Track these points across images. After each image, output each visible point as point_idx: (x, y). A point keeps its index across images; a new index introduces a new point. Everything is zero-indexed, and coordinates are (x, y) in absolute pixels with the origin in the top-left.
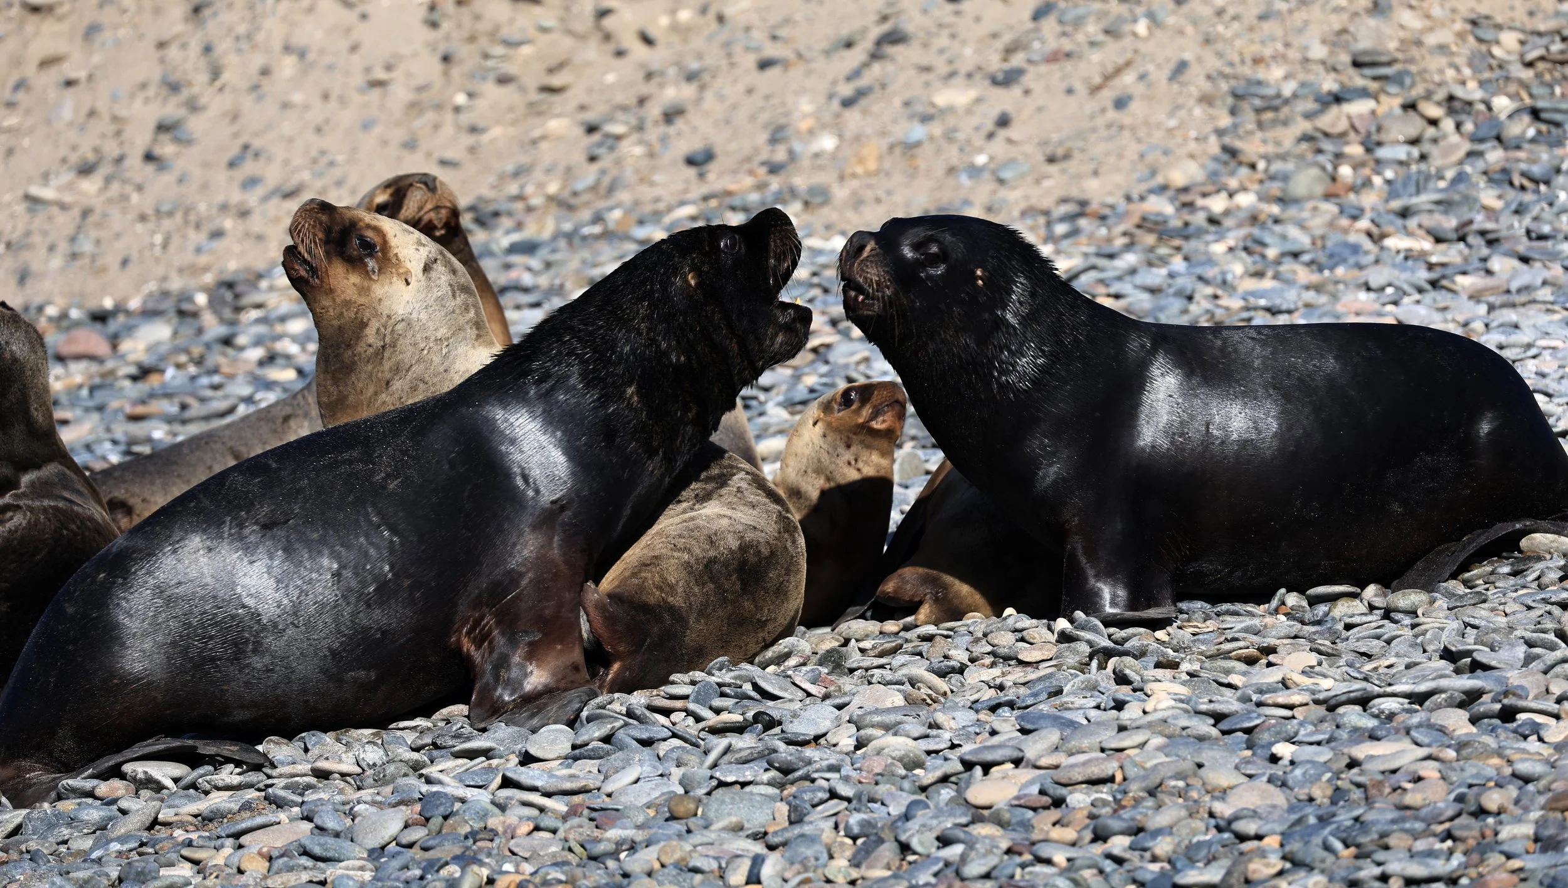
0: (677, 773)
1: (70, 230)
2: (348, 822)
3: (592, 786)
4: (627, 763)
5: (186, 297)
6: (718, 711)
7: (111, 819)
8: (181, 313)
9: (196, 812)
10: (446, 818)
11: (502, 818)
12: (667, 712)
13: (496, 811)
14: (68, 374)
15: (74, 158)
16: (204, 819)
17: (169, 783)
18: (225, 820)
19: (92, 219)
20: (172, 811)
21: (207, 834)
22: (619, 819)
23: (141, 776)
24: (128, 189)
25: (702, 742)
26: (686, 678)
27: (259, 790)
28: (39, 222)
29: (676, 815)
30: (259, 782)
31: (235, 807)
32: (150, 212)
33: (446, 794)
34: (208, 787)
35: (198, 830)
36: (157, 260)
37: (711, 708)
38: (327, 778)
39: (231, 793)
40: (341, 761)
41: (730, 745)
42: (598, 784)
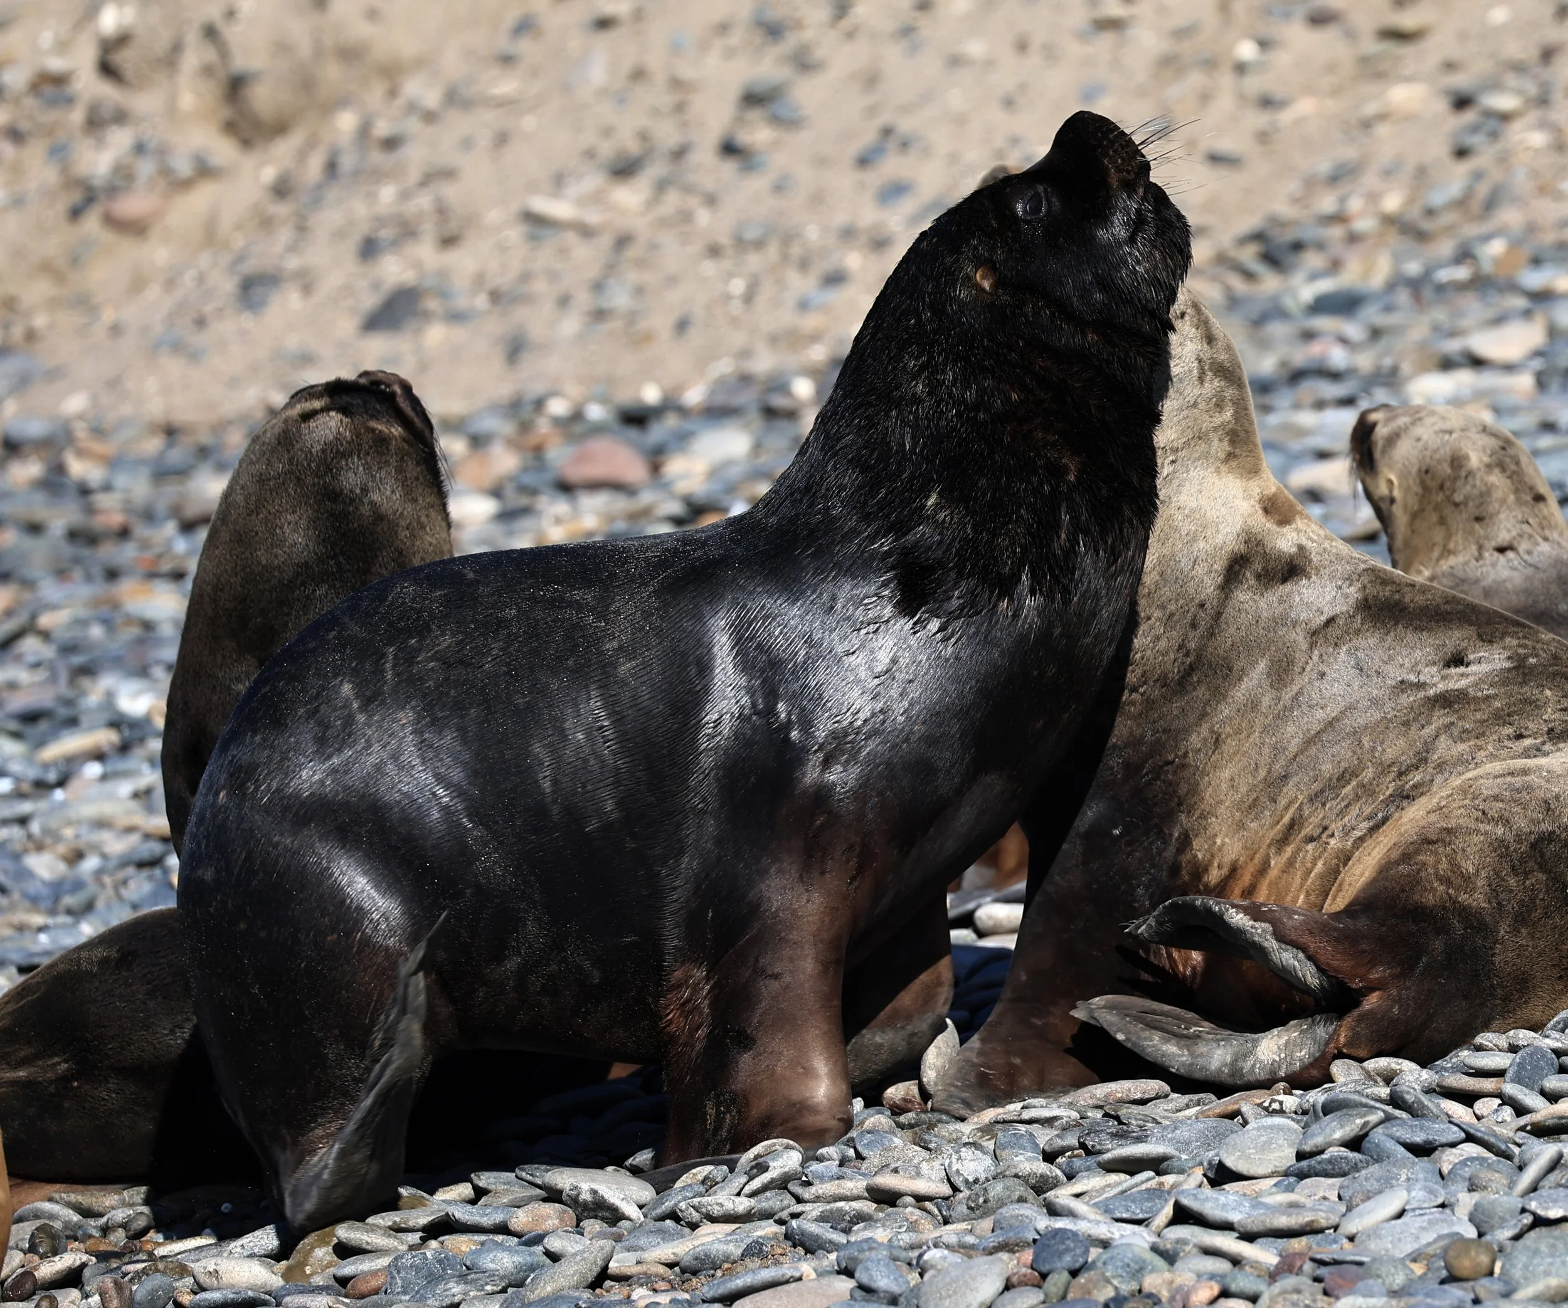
0: (1466, 1201)
1: (592, 272)
2: (913, 1278)
3: (1323, 1223)
4: (1387, 1183)
5: (778, 384)
6: (1553, 1097)
7: (532, 1268)
8: (770, 413)
9: (671, 1258)
10: (1074, 1273)
11: (1167, 1275)
12: (1468, 1098)
13: (1159, 1262)
14: (576, 514)
15: (607, 150)
16: (683, 1271)
17: (631, 1211)
18: (719, 1273)
19: (632, 252)
20: (632, 1257)
21: (687, 1296)
22: (1361, 1278)
23: (585, 1196)
24: (693, 202)
25: (1516, 1150)
26: (1503, 1041)
27: (781, 1222)
28: (545, 257)
29: (1458, 1273)
30: (783, 1209)
31: (736, 1251)
32: (725, 240)
33: (1075, 1234)
34: (696, 1217)
35: (673, 1288)
36: (734, 321)
37: (1543, 1093)
38: (893, 1204)
39: (734, 1226)
40: (918, 1174)
41: (1560, 1156)
42: (1334, 1219)
